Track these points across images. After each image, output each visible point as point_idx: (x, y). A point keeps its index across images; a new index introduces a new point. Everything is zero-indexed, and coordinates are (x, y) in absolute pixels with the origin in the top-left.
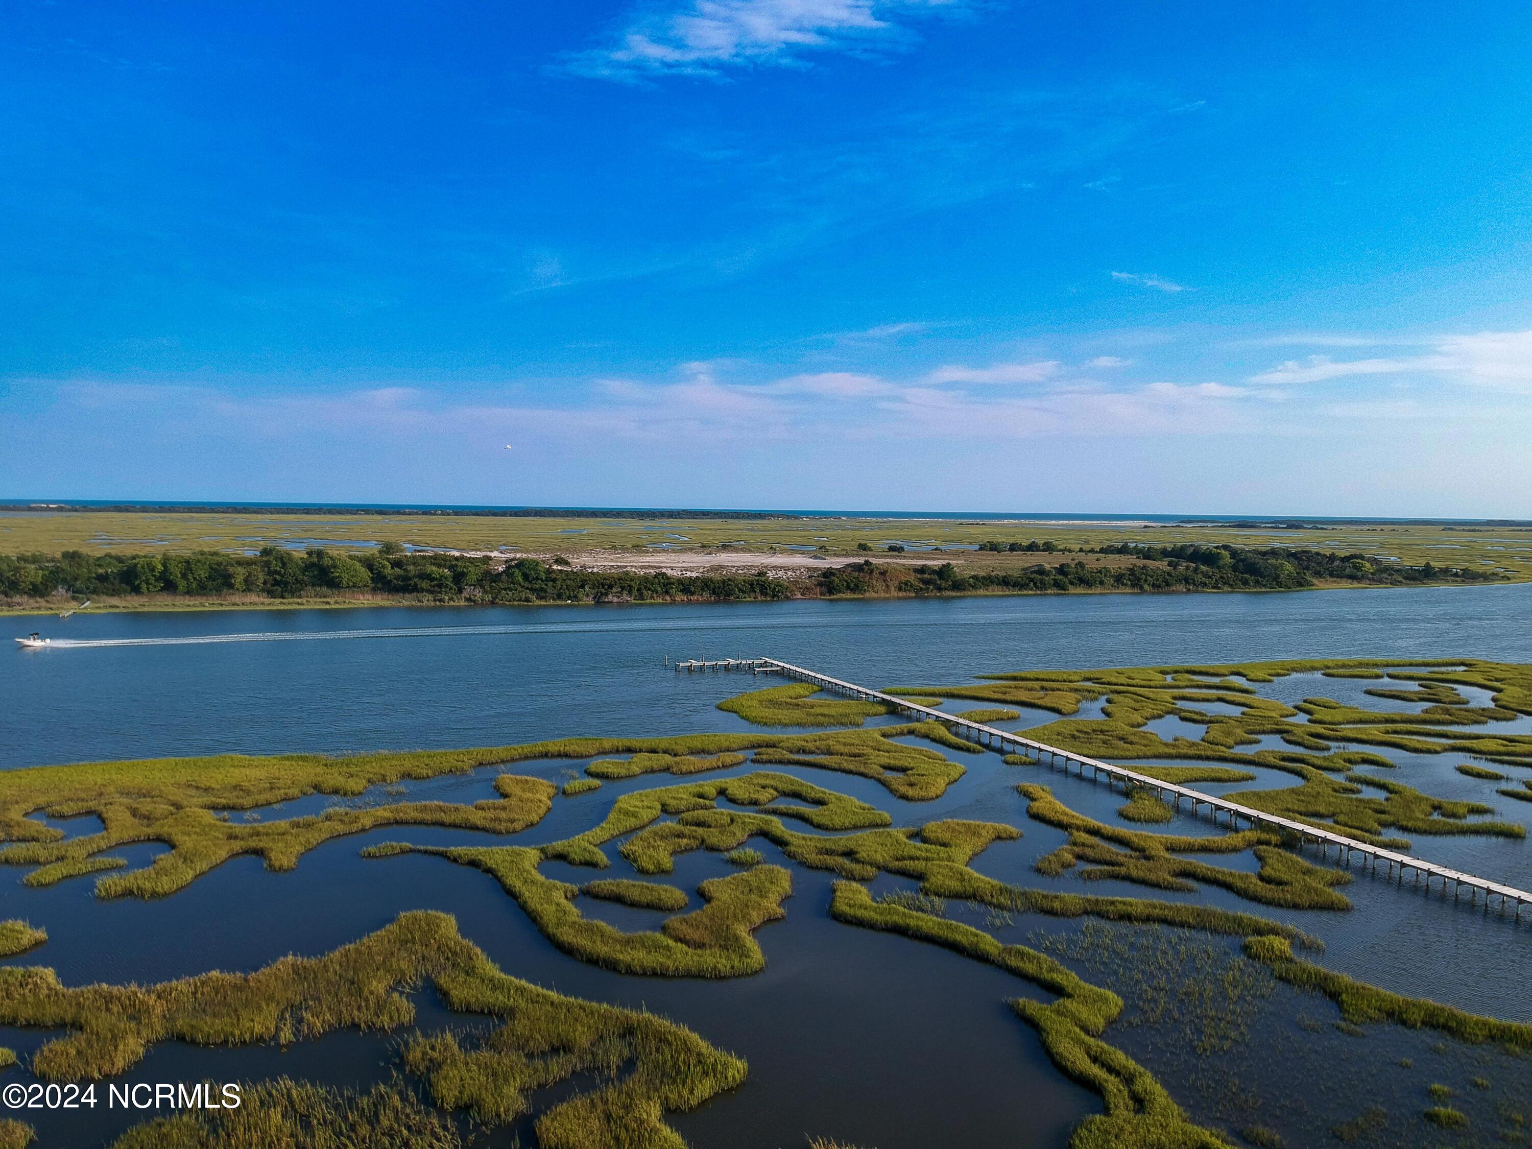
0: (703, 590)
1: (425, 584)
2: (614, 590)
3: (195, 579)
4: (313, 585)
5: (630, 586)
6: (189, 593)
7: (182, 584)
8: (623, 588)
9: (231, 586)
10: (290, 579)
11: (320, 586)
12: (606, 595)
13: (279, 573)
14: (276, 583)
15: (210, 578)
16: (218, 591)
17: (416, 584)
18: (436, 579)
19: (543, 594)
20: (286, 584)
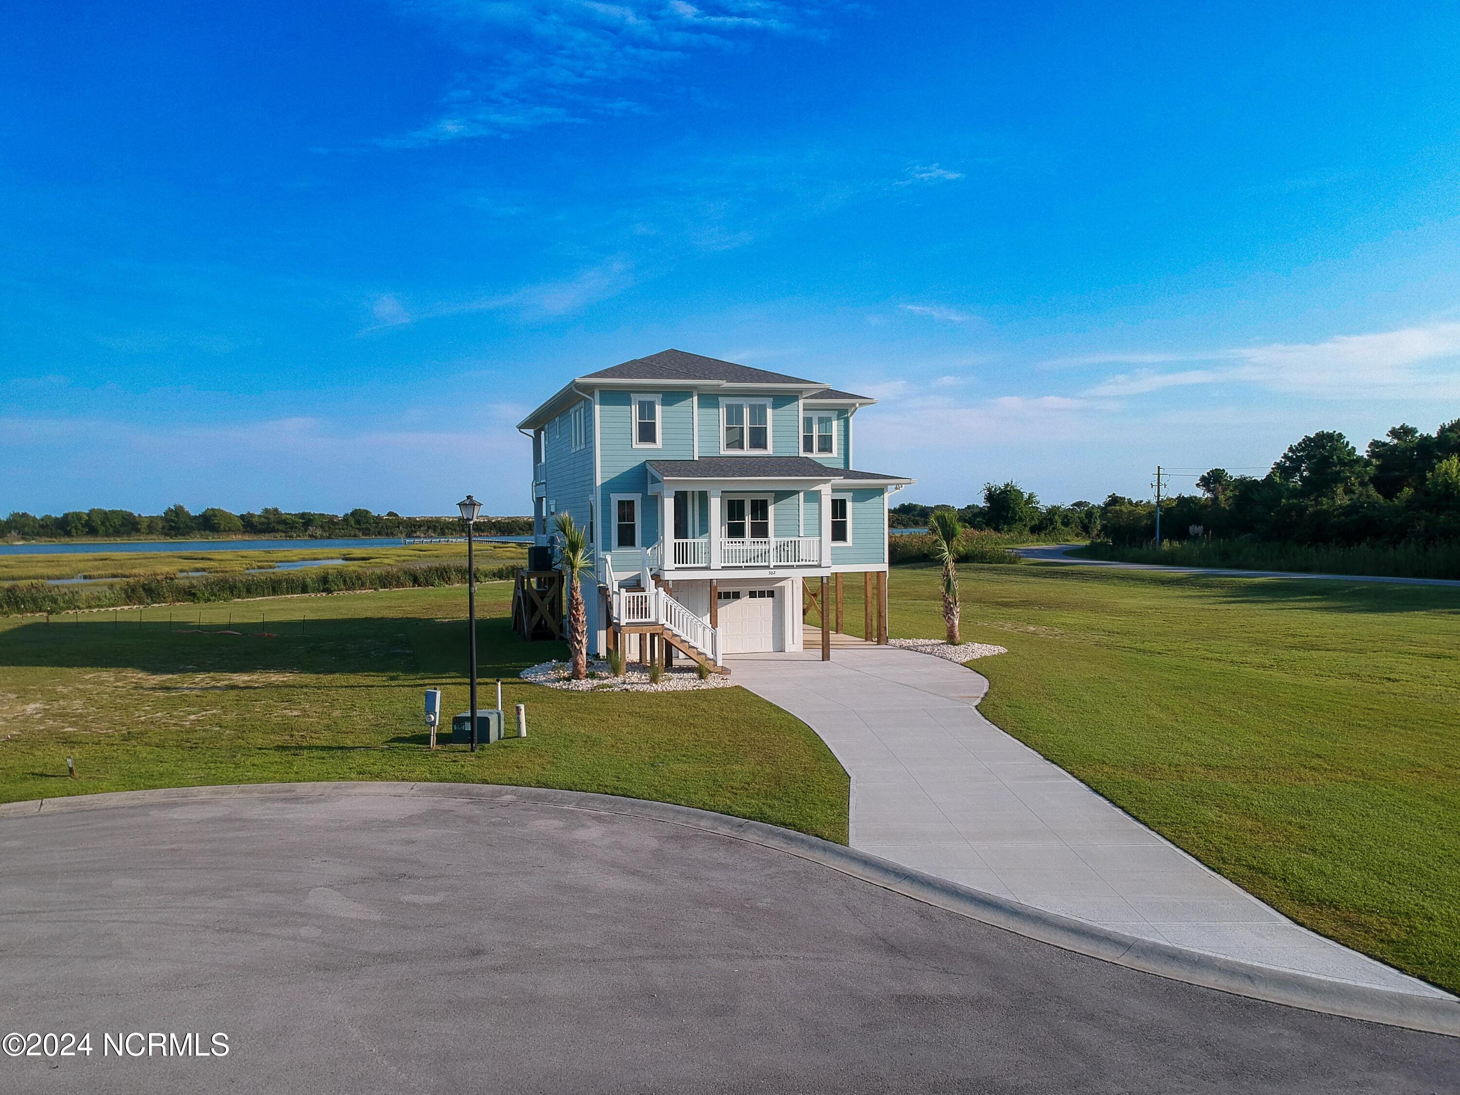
0: (491, 529)
1: (280, 527)
2: (422, 529)
3: (111, 525)
4: (199, 530)
5: (435, 526)
6: (107, 535)
7: (102, 529)
8: (429, 528)
9: (138, 530)
10: (182, 525)
11: (204, 530)
12: (415, 532)
13: (173, 521)
14: (171, 528)
15: (123, 525)
16: (128, 534)
17: (274, 527)
18: (290, 524)
19: (368, 532)
20: (179, 529)
